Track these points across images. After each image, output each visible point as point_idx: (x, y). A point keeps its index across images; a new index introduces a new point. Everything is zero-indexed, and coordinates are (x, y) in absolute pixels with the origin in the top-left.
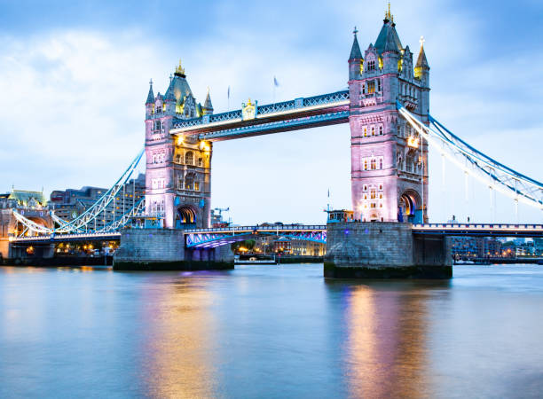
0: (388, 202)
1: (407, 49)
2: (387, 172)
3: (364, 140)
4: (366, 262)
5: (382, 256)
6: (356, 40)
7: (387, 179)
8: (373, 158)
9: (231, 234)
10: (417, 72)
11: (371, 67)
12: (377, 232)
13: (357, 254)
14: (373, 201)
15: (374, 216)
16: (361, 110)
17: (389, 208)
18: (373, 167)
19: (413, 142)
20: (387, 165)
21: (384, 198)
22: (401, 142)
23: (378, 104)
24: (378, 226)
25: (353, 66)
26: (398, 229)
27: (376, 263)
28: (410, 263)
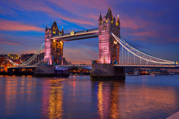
0: (108, 58)
1: (114, 18)
2: (108, 50)
3: (102, 42)
4: (101, 75)
5: (106, 73)
6: (101, 15)
7: (108, 52)
8: (104, 46)
9: (67, 67)
10: (117, 24)
11: (105, 22)
12: (104, 67)
13: (99, 72)
14: (104, 58)
15: (104, 62)
16: (102, 33)
17: (108, 60)
18: (104, 49)
19: (115, 43)
20: (108, 48)
21: (107, 57)
22: (112, 42)
23: (106, 32)
24: (105, 65)
25: (100, 22)
26: (110, 66)
27: (104, 75)
28: (113, 75)
